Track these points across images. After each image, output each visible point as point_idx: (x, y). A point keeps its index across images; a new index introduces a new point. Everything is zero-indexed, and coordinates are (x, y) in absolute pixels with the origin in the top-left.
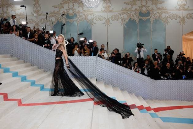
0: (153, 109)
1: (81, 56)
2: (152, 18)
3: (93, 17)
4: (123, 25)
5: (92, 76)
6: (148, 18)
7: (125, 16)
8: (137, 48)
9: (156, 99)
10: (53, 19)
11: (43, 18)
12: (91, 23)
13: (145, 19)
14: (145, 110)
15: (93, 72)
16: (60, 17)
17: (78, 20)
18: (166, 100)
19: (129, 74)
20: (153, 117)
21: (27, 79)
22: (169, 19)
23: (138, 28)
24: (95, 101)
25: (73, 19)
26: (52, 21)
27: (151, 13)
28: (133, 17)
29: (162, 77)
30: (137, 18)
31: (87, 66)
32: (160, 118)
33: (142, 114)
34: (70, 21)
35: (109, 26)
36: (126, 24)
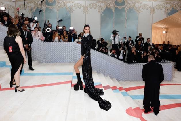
0: (125, 89)
1: (60, 42)
2: (127, 7)
3: (72, 4)
4: (100, 13)
5: (70, 61)
6: (123, 7)
7: (103, 5)
8: (112, 35)
9: (128, 81)
10: (33, 5)
11: (22, 4)
12: (70, 10)
13: (120, 8)
14: (118, 90)
15: (72, 57)
16: (39, 4)
17: (58, 7)
18: (136, 80)
19: (105, 58)
20: (124, 95)
21: (6, 65)
22: (141, 9)
23: (114, 16)
24: (72, 84)
25: (53, 6)
26: (31, 7)
27: (126, 3)
28: (110, 5)
29: (134, 61)
30: (113, 7)
31: (66, 51)
32: (130, 96)
33: (115, 93)
34: (49, 8)
35: (87, 13)
36: (103, 13)
